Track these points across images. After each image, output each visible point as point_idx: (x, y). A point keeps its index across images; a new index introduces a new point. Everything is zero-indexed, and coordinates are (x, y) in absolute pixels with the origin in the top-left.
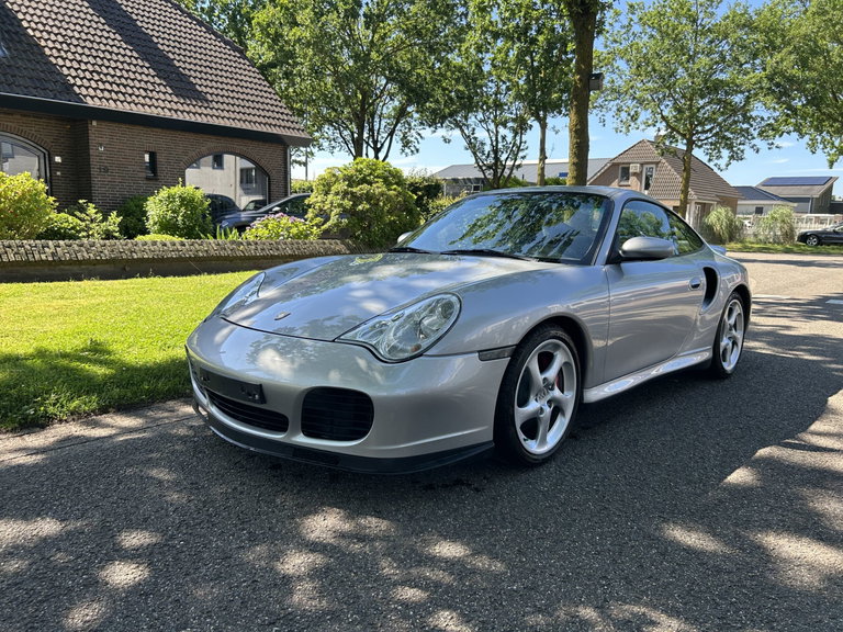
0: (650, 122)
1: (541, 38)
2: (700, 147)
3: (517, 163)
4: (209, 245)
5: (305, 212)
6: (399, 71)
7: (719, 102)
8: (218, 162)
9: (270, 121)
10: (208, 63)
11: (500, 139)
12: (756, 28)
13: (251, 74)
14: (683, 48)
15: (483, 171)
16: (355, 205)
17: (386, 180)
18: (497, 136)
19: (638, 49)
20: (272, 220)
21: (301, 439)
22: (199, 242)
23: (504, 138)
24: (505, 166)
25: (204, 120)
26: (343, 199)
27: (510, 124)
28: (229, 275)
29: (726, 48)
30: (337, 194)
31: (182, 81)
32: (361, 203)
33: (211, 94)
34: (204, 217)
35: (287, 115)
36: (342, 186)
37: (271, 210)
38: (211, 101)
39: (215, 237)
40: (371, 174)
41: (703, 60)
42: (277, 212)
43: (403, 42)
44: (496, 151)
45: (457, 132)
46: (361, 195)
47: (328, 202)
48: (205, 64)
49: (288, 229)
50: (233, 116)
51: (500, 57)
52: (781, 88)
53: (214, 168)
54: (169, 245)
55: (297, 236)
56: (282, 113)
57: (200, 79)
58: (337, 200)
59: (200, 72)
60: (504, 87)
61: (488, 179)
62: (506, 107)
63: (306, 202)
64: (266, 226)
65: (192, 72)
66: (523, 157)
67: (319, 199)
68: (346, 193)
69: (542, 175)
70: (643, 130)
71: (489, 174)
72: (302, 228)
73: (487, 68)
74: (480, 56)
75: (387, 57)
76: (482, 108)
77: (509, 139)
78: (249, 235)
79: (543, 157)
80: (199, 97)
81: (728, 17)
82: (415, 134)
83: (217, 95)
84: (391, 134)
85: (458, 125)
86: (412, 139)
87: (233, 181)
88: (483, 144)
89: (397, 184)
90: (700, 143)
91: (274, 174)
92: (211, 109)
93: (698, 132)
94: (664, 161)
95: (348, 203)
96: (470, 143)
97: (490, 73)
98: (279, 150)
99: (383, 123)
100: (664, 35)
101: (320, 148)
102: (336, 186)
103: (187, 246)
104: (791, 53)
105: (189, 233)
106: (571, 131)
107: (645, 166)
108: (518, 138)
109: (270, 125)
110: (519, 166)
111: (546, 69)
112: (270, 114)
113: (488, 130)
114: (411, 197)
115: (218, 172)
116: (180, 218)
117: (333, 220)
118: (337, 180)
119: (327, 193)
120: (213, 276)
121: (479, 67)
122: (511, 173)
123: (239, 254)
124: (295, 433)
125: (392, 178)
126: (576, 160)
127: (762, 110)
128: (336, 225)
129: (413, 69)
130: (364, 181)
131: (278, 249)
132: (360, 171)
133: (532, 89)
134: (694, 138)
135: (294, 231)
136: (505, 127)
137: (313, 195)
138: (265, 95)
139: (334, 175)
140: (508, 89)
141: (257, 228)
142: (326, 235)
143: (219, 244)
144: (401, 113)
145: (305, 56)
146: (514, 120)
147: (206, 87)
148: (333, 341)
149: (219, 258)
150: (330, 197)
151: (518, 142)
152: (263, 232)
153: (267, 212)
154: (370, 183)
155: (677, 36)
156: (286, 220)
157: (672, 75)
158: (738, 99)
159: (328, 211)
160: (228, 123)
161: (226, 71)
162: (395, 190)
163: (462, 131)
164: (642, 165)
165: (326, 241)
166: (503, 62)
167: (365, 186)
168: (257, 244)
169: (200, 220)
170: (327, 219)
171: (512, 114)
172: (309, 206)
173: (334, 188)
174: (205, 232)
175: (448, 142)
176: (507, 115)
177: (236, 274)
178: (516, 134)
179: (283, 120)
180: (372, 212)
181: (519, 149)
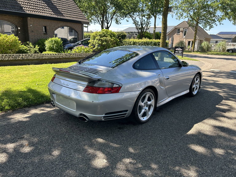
0: (186, 16)
2: (200, 24)
3: (148, 28)
4: (63, 55)
5: (88, 44)
6: (114, 1)
9: (78, 17)
11: (143, 21)
15: (138, 30)
16: (102, 43)
17: (111, 36)
18: (142, 20)
20: (79, 47)
22: (60, 54)
23: (144, 20)
24: (144, 29)
25: (60, 17)
26: (99, 41)
32: (104, 42)
34: (61, 46)
36: (98, 37)
39: (64, 52)
40: (106, 34)
42: (80, 44)
44: (142, 24)
46: (104, 40)
47: (95, 42)
49: (84, 50)
54: (52, 55)
55: (86, 52)
58: (97, 41)
60: (144, 5)
62: (145, 11)
64: (78, 49)
66: (150, 26)
67: (92, 41)
68: (99, 40)
69: (155, 31)
71: (140, 31)
72: (88, 49)
76: (138, 12)
77: (146, 20)
78: (73, 51)
79: (155, 27)
82: (119, 18)
83: (63, 9)
84: (112, 19)
85: (131, 16)
86: (119, 20)
88: (138, 22)
91: (79, 33)
94: (190, 27)
95: (100, 42)
96: (134, 22)
97: (140, 1)
98: (80, 25)
99: (109, 15)
103: (57, 55)
105: (57, 51)
108: (148, 20)
111: (156, 1)
112: (78, 15)
113: (140, 18)
116: (54, 47)
117: (96, 47)
122: (146, 31)
123: (71, 57)
127: (219, 13)
128: (97, 49)
130: (105, 36)
131: (81, 56)
132: (104, 33)
133: (153, 7)
134: (199, 21)
135: (86, 50)
136: (145, 17)
137: (90, 39)
138: (76, 9)
139: (96, 34)
141: (75, 49)
142: (94, 51)
143: (65, 54)
144: (114, 13)
146: (147, 15)
147: (60, 7)
149: (65, 58)
150: (95, 40)
151: (148, 22)
152: (77, 51)
153: (78, 44)
154: (106, 37)
156: (83, 47)
157: (193, 3)
159: (95, 44)
160: (66, 18)
162: (113, 38)
163: (132, 18)
164: (184, 28)
168: (75, 54)
169: (60, 47)
170: (94, 47)
171: (146, 13)
172: (90, 43)
173: (96, 38)
174: (61, 50)
175: (128, 21)
176: (145, 14)
177: (70, 63)
178: (148, 19)
179: (82, 17)
180: (107, 45)
181: (148, 24)
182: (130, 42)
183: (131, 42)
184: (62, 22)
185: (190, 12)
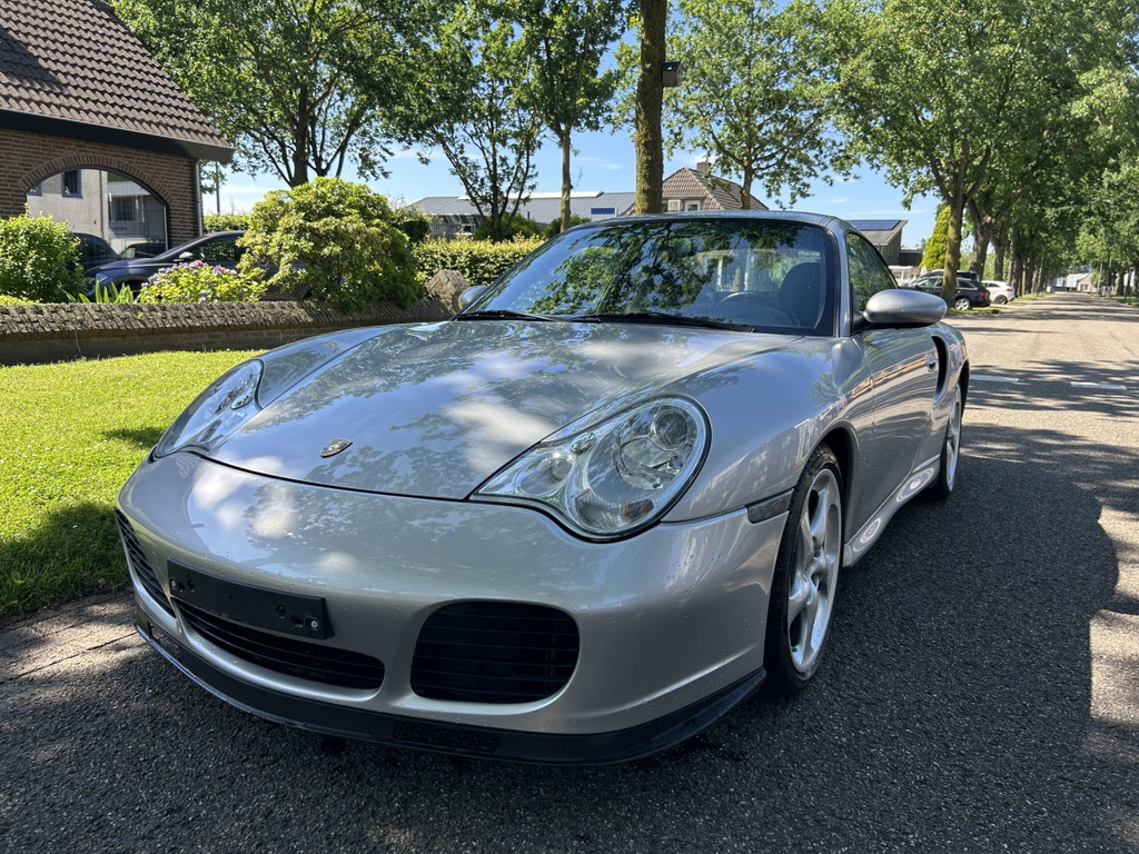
0: (700, 141)
1: (558, 19)
2: (761, 177)
3: (523, 196)
4: (83, 312)
5: (238, 259)
6: (354, 58)
7: (784, 118)
8: (72, 186)
9: (166, 120)
10: (56, 26)
11: (499, 162)
12: (825, 23)
13: (130, 46)
14: (737, 44)
15: (477, 205)
16: (318, 247)
17: (362, 211)
18: (494, 155)
19: (679, 45)
20: (185, 273)
21: (412, 703)
22: (67, 306)
23: (504, 160)
24: (507, 199)
25: (56, 114)
26: (298, 238)
27: (511, 141)
28: (124, 360)
29: (790, 49)
30: (288, 231)
31: (13, 50)
32: (327, 245)
33: (65, 74)
34: (71, 266)
35: (192, 111)
36: (296, 219)
37: (177, 256)
38: (67, 85)
39: (92, 299)
40: (339, 202)
41: (763, 65)
42: (187, 260)
43: (359, 16)
44: (494, 177)
45: (439, 149)
46: (327, 232)
47: (274, 243)
48: (52, 27)
49: (212, 285)
50: (104, 110)
51: (495, 45)
52: (858, 103)
53: (65, 195)
54: (13, 311)
55: (228, 296)
56: (184, 109)
57: (46, 49)
58: (289, 240)
59: (45, 39)
60: (501, 89)
61: (485, 217)
62: (504, 117)
63: (238, 243)
64: (175, 280)
65: (31, 39)
66: (532, 187)
67: (259, 239)
68: (302, 230)
69: (567, 211)
70: (690, 151)
71: (487, 211)
72: (235, 283)
73: (476, 61)
74: (467, 43)
75: (337, 36)
76: (473, 117)
77: (512, 162)
78: (147, 295)
79: (568, 187)
80: (44, 78)
81: (792, 9)
82: (380, 150)
83: (75, 76)
84: (342, 149)
85: (440, 139)
86: (378, 158)
87: (97, 216)
88: (476, 167)
89: (379, 217)
90: (760, 173)
91: (175, 203)
92: (67, 97)
93: (756, 159)
94: (710, 196)
95: (306, 245)
96: (458, 166)
97: (481, 69)
98: (182, 165)
99: (328, 134)
100: (713, 27)
101: (236, 168)
102: (285, 219)
103: (46, 314)
104: (868, 59)
105: (46, 292)
106: (638, 144)
107: (688, 203)
108: (524, 161)
109: (166, 126)
110: (527, 199)
111: (568, 62)
112: (164, 109)
113: (482, 149)
114: (402, 238)
115: (74, 201)
116: (28, 268)
117: (284, 271)
118: (287, 211)
119: (271, 230)
120: (96, 362)
121: (466, 58)
122: (516, 209)
123: (137, 325)
124: (398, 692)
125: (371, 208)
126: (646, 186)
127: (834, 131)
128: (285, 280)
129: (377, 54)
130: (329, 212)
131: (200, 317)
132: (323, 198)
133: (549, 90)
134: (754, 167)
135: (223, 288)
136: (504, 144)
137: (247, 233)
138: (155, 80)
139: (281, 203)
140: (507, 91)
141: (160, 285)
142: (272, 293)
143: (101, 311)
144: (354, 123)
145: (208, 25)
146: (516, 135)
147: (56, 62)
148: (466, 500)
149: (102, 332)
150: (277, 236)
151: (524, 166)
152: (170, 290)
153: (170, 260)
154: (339, 215)
155: (730, 29)
156: (207, 272)
157: (727, 81)
158: (804, 117)
159: (275, 258)
160: (97, 121)
161: (88, 40)
162: (377, 225)
163: (446, 148)
164: (683, 201)
165: (275, 304)
166: (499, 53)
167: (331, 219)
168: (164, 309)
169: (65, 271)
170: (273, 270)
171: (514, 126)
172: (243, 250)
173: (282, 223)
174: (74, 290)
175: (426, 162)
176: (507, 127)
177: (136, 358)
178: (521, 154)
179: (187, 120)
180: (345, 258)
181: (526, 176)
182: (454, 258)
183: (460, 254)
184: (73, 144)
185: (713, 124)
